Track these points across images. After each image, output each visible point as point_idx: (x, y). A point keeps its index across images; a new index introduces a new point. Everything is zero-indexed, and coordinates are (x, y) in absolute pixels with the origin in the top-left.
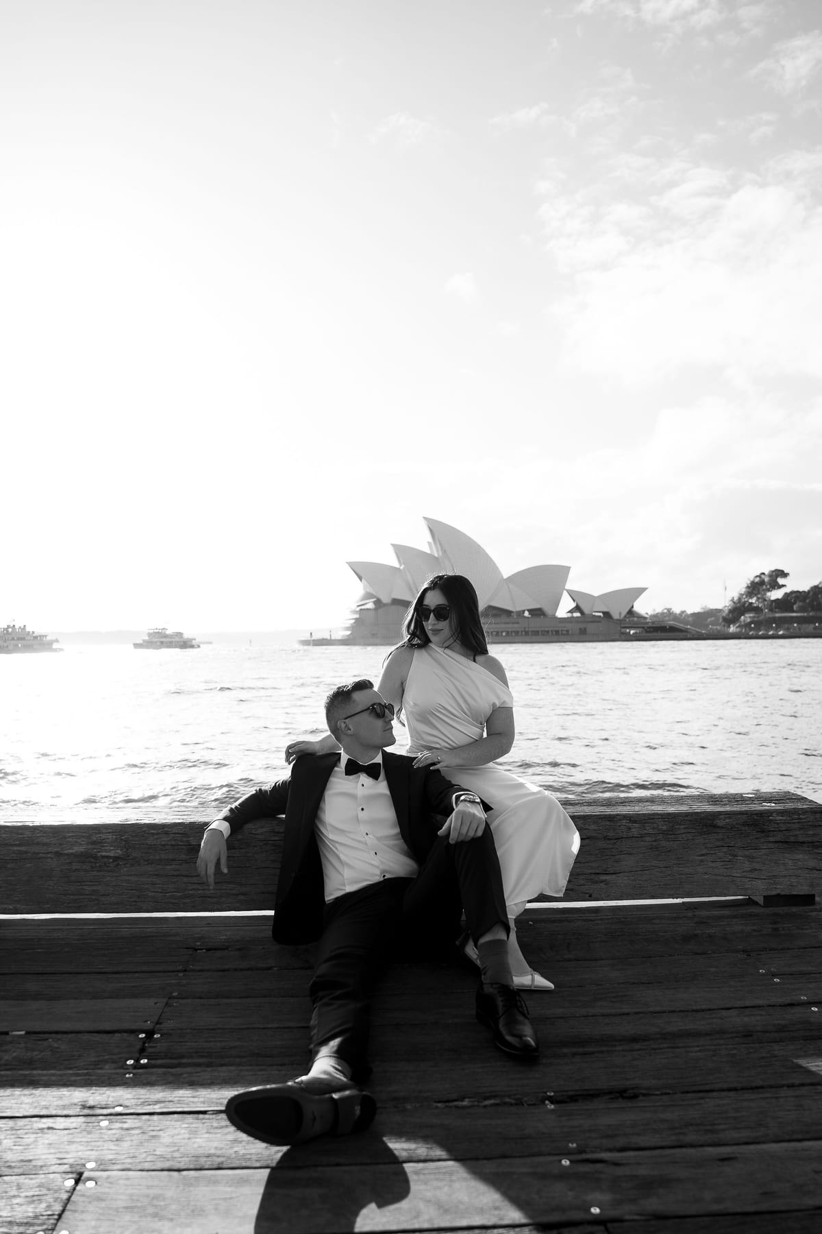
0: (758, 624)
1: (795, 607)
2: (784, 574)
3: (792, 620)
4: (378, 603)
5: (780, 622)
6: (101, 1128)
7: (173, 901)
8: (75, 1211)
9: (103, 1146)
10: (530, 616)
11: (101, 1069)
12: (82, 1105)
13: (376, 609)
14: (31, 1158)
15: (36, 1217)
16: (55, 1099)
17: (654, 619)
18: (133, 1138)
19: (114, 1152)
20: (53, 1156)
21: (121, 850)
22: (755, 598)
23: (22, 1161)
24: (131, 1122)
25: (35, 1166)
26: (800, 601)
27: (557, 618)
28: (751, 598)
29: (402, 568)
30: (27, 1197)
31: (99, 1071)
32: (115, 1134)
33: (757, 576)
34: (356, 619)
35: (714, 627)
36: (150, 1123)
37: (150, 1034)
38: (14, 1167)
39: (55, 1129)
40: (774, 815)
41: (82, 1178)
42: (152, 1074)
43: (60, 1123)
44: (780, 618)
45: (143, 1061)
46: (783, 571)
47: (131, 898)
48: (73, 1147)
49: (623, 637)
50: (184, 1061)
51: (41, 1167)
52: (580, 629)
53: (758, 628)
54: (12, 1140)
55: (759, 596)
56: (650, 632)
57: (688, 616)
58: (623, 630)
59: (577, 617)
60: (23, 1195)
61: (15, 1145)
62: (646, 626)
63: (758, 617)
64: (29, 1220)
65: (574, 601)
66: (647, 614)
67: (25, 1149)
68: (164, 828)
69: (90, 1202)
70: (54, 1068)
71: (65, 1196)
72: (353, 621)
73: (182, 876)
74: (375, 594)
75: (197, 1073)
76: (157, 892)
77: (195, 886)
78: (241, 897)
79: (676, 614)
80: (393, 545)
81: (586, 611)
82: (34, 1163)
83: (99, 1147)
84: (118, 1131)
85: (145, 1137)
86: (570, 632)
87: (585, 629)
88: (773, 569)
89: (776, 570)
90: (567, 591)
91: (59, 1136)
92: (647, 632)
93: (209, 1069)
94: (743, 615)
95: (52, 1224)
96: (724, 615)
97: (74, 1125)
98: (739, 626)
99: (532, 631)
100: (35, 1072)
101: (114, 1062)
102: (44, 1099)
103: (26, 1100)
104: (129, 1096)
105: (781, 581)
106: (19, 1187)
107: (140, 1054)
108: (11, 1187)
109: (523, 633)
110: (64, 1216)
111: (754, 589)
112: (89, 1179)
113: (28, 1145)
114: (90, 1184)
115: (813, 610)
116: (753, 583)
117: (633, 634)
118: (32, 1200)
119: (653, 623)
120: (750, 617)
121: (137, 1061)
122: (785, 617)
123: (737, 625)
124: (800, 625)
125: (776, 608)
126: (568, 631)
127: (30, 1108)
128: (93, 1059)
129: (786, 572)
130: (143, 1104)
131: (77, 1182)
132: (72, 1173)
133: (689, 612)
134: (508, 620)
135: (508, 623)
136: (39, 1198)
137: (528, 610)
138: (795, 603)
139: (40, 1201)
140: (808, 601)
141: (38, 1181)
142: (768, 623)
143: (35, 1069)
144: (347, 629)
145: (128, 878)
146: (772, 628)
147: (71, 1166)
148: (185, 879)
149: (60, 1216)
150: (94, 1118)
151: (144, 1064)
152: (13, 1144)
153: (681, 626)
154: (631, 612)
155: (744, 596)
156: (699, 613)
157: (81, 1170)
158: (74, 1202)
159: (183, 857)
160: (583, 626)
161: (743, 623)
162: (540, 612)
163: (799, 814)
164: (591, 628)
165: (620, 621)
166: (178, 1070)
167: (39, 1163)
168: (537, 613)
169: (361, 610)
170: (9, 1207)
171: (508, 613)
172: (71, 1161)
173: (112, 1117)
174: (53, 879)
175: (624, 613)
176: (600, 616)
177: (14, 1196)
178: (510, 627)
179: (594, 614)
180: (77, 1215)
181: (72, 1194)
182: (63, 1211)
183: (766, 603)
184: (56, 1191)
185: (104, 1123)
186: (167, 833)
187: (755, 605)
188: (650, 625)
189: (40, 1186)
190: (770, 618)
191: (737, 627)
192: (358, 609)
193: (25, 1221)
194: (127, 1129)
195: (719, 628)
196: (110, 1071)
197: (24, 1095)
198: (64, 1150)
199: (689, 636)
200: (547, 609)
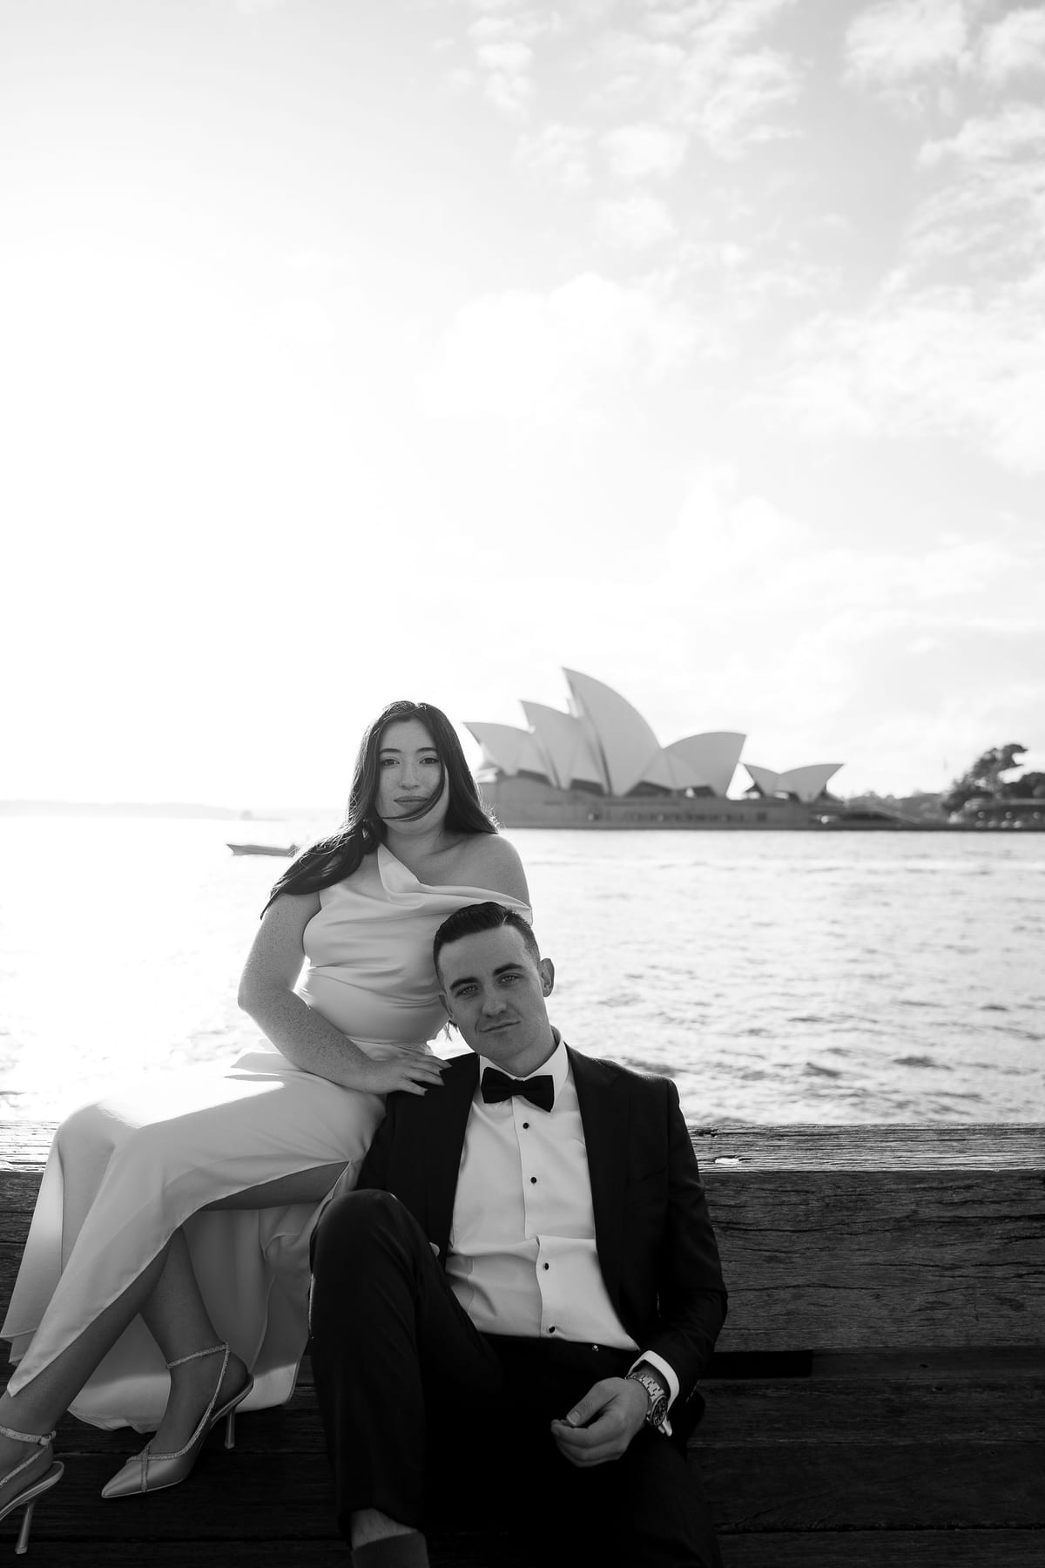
0: (989, 813)
1: (1037, 792)
2: (1021, 750)
3: (1032, 809)
4: (501, 774)
5: (1017, 811)
10: (694, 796)
17: (854, 804)
22: (984, 780)
26: (1042, 785)
27: (729, 800)
28: (980, 779)
29: (533, 732)
33: (988, 752)
35: (931, 816)
44: (1016, 805)
46: (1020, 746)
49: (812, 825)
52: (758, 814)
53: (988, 817)
55: (989, 777)
56: (848, 820)
57: (897, 801)
58: (813, 817)
59: (755, 800)
62: (843, 812)
63: (988, 804)
65: (752, 776)
66: (844, 796)
74: (495, 761)
79: (881, 798)
80: (523, 702)
81: (767, 789)
86: (746, 818)
87: (765, 814)
88: (1008, 743)
89: (1012, 745)
90: (743, 763)
92: (844, 819)
94: (968, 800)
96: (944, 801)
98: (963, 815)
99: (696, 816)
105: (1017, 758)
109: (686, 818)
111: (983, 768)
116: (982, 760)
117: (826, 822)
119: (853, 808)
120: (977, 804)
122: (1023, 805)
123: (960, 813)
124: (1041, 815)
125: (1011, 793)
126: (743, 817)
129: (1023, 747)
133: (898, 796)
134: (665, 801)
135: (665, 805)
137: (692, 789)
138: (1036, 787)
142: (1000, 812)
146: (1004, 819)
153: (888, 813)
154: (824, 795)
155: (971, 777)
156: (910, 798)
160: (761, 810)
161: (967, 812)
162: (708, 792)
164: (773, 813)
165: (809, 805)
168: (703, 792)
171: (666, 791)
175: (814, 795)
176: (785, 798)
178: (670, 809)
179: (776, 795)
183: (997, 786)
187: (984, 789)
188: (848, 811)
190: (1003, 806)
191: (960, 817)
195: (936, 816)
199: (898, 826)
200: (716, 788)
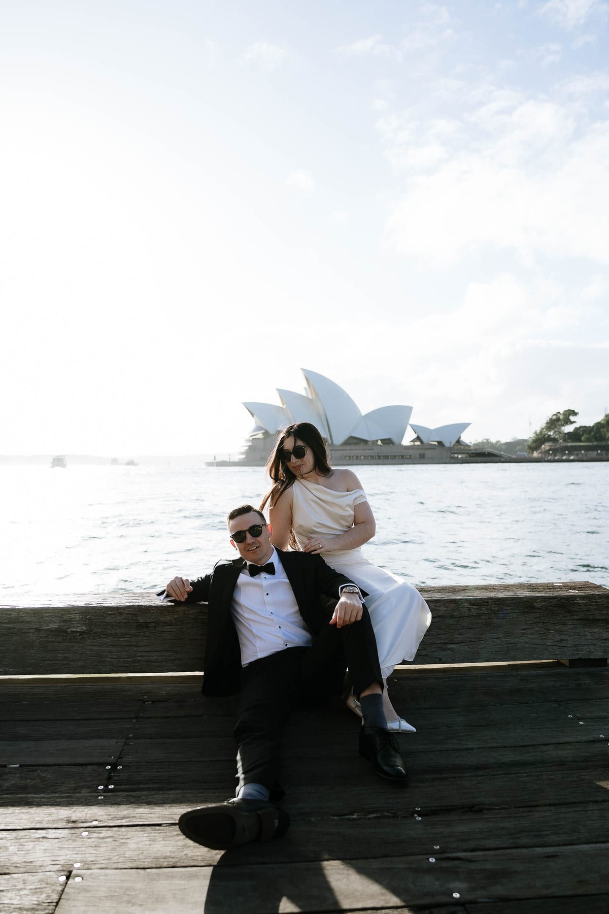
0: (555, 451)
1: (583, 438)
2: (574, 413)
3: (580, 448)
4: (266, 433)
5: (572, 450)
6: (83, 837)
7: (125, 665)
8: (68, 900)
9: (85, 851)
10: (382, 444)
11: (79, 793)
12: (67, 820)
13: (264, 439)
14: (31, 860)
15: (39, 904)
16: (46, 816)
17: (476, 447)
18: (107, 845)
19: (93, 855)
20: (48, 859)
21: (86, 627)
22: (553, 431)
23: (25, 862)
24: (105, 833)
25: (35, 866)
26: (587, 434)
27: (403, 446)
28: (550, 431)
29: (284, 407)
30: (31, 889)
31: (78, 794)
32: (93, 842)
33: (554, 415)
34: (249, 446)
35: (522, 453)
36: (119, 833)
37: (114, 766)
38: (20, 867)
39: (48, 838)
40: (578, 599)
41: (72, 875)
42: (118, 796)
43: (51, 834)
44: (571, 446)
45: (111, 787)
46: (574, 411)
47: (93, 663)
48: (63, 852)
49: (452, 461)
50: (142, 786)
51: (40, 866)
52: (420, 454)
53: (555, 453)
54: (17, 847)
55: (556, 430)
56: (473, 457)
57: (501, 444)
58: (452, 455)
59: (418, 445)
60: (29, 887)
61: (19, 851)
62: (470, 452)
63: (555, 446)
64: (34, 906)
65: (416, 433)
66: (471, 443)
67: (27, 853)
68: (118, 610)
69: (79, 893)
70: (43, 792)
71: (60, 888)
72: (247, 448)
73: (133, 646)
74: (264, 427)
75: (152, 795)
76: (113, 658)
77: (142, 654)
78: (177, 662)
79: (493, 443)
80: (277, 389)
81: (425, 440)
82: (34, 864)
83: (82, 851)
84: (96, 840)
85: (116, 844)
86: (412, 457)
87: (424, 454)
88: (566, 410)
89: (569, 410)
90: (410, 425)
91: (52, 843)
92: (470, 456)
93: (161, 792)
94: (543, 444)
95: (52, 909)
96: (529, 444)
97: (62, 835)
98: (541, 452)
99: (383, 456)
100: (29, 796)
101: (88, 787)
102: (38, 816)
103: (24, 816)
104: (102, 813)
105: (572, 418)
106: (25, 882)
107: (108, 781)
108: (18, 882)
109: (377, 457)
110: (60, 903)
111: (552, 424)
112: (77, 876)
113: (29, 850)
114: (78, 879)
115: (596, 440)
116: (551, 419)
117: (461, 458)
118: (36, 891)
119: (475, 450)
120: (549, 446)
121: (106, 786)
122: (575, 446)
123: (539, 452)
124: (586, 452)
125: (568, 439)
126: (411, 456)
127: (27, 823)
128: (72, 786)
129: (576, 412)
130: (114, 818)
131: (68, 878)
132: (63, 871)
133: (503, 441)
134: (365, 447)
135: (365, 450)
136: (40, 890)
137: (381, 440)
138: (583, 435)
139: (42, 892)
140: (592, 434)
141: (38, 877)
142: (563, 450)
143: (29, 793)
144: (243, 453)
145: (90, 647)
146: (564, 454)
147: (63, 866)
148: (135, 649)
149: (57, 903)
150: (77, 830)
151: (111, 789)
152: (17, 850)
153: (498, 452)
154: (458, 442)
155: (545, 430)
156: (510, 443)
157: (71, 869)
158: (67, 893)
159: (134, 631)
160: (422, 452)
161: (543, 450)
162: (390, 442)
163: (596, 599)
164: (428, 453)
165: (450, 449)
166: (137, 793)
167: (39, 864)
168: (387, 442)
169: (253, 439)
170: (18, 897)
171: (365, 442)
172: (62, 862)
173: (90, 829)
174: (34, 648)
175: (454, 442)
176: (435, 445)
177: (22, 889)
178: (368, 453)
179: (431, 443)
180: (70, 902)
181: (65, 887)
182: (59, 899)
183: (561, 435)
184: (53, 885)
185: (85, 834)
186: (121, 614)
187: (553, 437)
188: (473, 451)
189: (41, 881)
190: (564, 447)
191: (539, 453)
192: (251, 438)
193: (32, 907)
194: (103, 838)
195: (525, 453)
196: (85, 794)
197: (23, 813)
198: (56, 854)
199: (502, 460)
200: (395, 439)
